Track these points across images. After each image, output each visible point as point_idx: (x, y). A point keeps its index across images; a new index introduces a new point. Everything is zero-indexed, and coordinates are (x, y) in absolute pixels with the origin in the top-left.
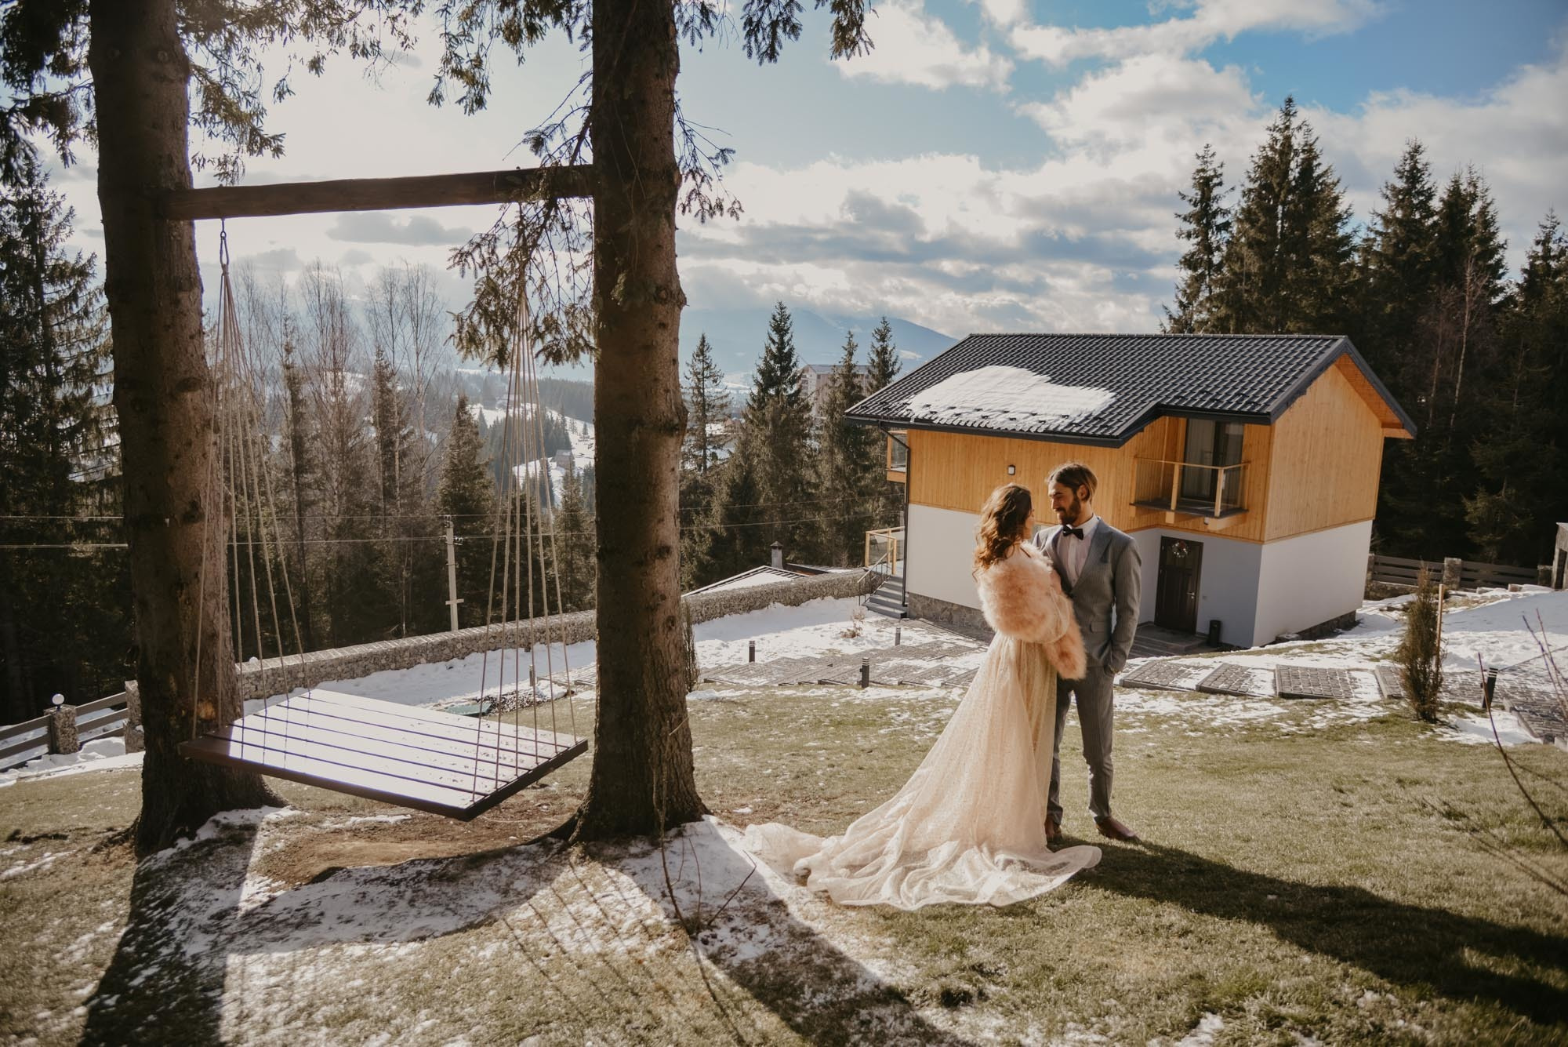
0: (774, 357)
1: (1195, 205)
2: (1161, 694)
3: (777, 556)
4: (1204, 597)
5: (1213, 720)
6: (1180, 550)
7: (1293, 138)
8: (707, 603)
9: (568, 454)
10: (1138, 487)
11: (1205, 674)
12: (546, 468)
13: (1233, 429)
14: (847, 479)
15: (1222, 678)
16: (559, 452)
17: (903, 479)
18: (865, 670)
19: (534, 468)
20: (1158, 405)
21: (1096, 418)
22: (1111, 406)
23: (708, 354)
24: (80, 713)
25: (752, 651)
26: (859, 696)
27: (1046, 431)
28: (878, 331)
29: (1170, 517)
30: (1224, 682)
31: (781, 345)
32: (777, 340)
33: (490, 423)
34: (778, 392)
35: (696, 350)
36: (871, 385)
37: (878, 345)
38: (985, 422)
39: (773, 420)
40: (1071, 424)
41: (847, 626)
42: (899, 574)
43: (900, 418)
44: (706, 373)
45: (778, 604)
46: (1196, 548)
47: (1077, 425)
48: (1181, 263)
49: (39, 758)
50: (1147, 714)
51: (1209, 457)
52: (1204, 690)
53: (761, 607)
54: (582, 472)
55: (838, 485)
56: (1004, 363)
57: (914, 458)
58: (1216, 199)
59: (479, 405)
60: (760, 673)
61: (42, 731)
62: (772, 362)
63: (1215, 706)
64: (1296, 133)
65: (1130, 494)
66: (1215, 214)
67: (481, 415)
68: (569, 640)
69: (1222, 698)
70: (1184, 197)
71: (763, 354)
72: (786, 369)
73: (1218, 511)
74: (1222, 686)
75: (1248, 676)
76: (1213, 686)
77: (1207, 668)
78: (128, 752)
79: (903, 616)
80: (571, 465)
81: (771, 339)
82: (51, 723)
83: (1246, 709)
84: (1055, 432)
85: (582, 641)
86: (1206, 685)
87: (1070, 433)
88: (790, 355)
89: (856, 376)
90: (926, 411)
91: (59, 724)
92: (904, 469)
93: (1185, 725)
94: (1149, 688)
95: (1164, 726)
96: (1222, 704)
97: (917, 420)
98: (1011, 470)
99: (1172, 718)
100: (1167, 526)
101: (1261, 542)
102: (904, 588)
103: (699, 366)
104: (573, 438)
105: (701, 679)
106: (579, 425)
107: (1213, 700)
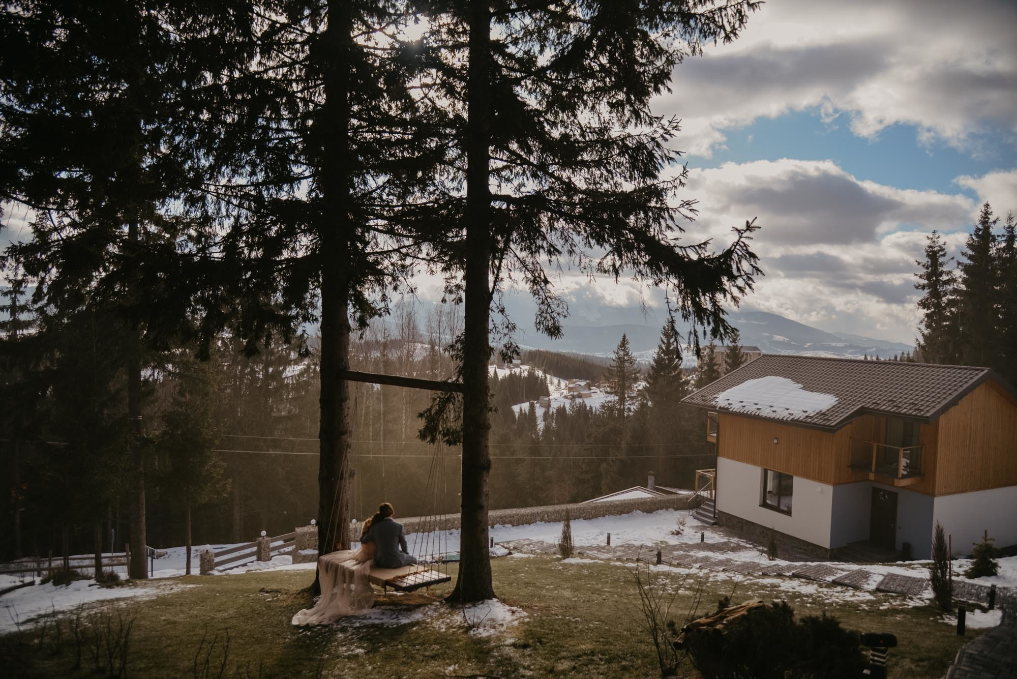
0: (663, 352)
1: (927, 268)
2: (812, 583)
3: (651, 480)
4: (900, 528)
6: (884, 496)
7: (991, 229)
8: (595, 508)
9: (547, 399)
12: (532, 407)
16: (541, 398)
17: (714, 440)
18: (659, 555)
19: (526, 406)
20: (862, 407)
21: (822, 414)
22: (834, 407)
23: (627, 346)
24: (273, 541)
25: (609, 538)
26: (653, 568)
27: (793, 420)
29: (872, 476)
30: (849, 579)
31: (670, 345)
32: (666, 342)
33: (500, 377)
34: (666, 374)
35: (619, 343)
36: (727, 369)
38: (759, 412)
40: (807, 417)
41: (675, 528)
42: (712, 497)
43: (711, 406)
44: (625, 358)
45: (638, 512)
46: (894, 496)
47: (811, 417)
48: (919, 304)
49: (252, 562)
52: (835, 583)
53: (628, 512)
54: (555, 411)
56: (776, 374)
57: (720, 429)
58: (941, 265)
59: (495, 366)
60: (609, 551)
61: (255, 549)
62: (663, 355)
63: (839, 593)
64: (992, 225)
66: (941, 274)
67: (495, 373)
68: (515, 524)
69: (843, 589)
70: (919, 264)
71: (657, 350)
73: (900, 473)
74: (847, 581)
75: (866, 577)
76: (842, 581)
78: (293, 563)
79: (714, 524)
80: (548, 406)
81: (662, 341)
82: (259, 545)
83: (853, 596)
84: (797, 420)
85: (523, 524)
86: (838, 581)
89: (715, 365)
91: (263, 546)
92: (715, 435)
94: (807, 579)
96: (843, 592)
97: (720, 408)
98: (776, 441)
100: (871, 481)
101: (934, 496)
102: (715, 506)
103: (622, 353)
104: (551, 388)
105: (576, 552)
106: (555, 380)
107: (839, 589)
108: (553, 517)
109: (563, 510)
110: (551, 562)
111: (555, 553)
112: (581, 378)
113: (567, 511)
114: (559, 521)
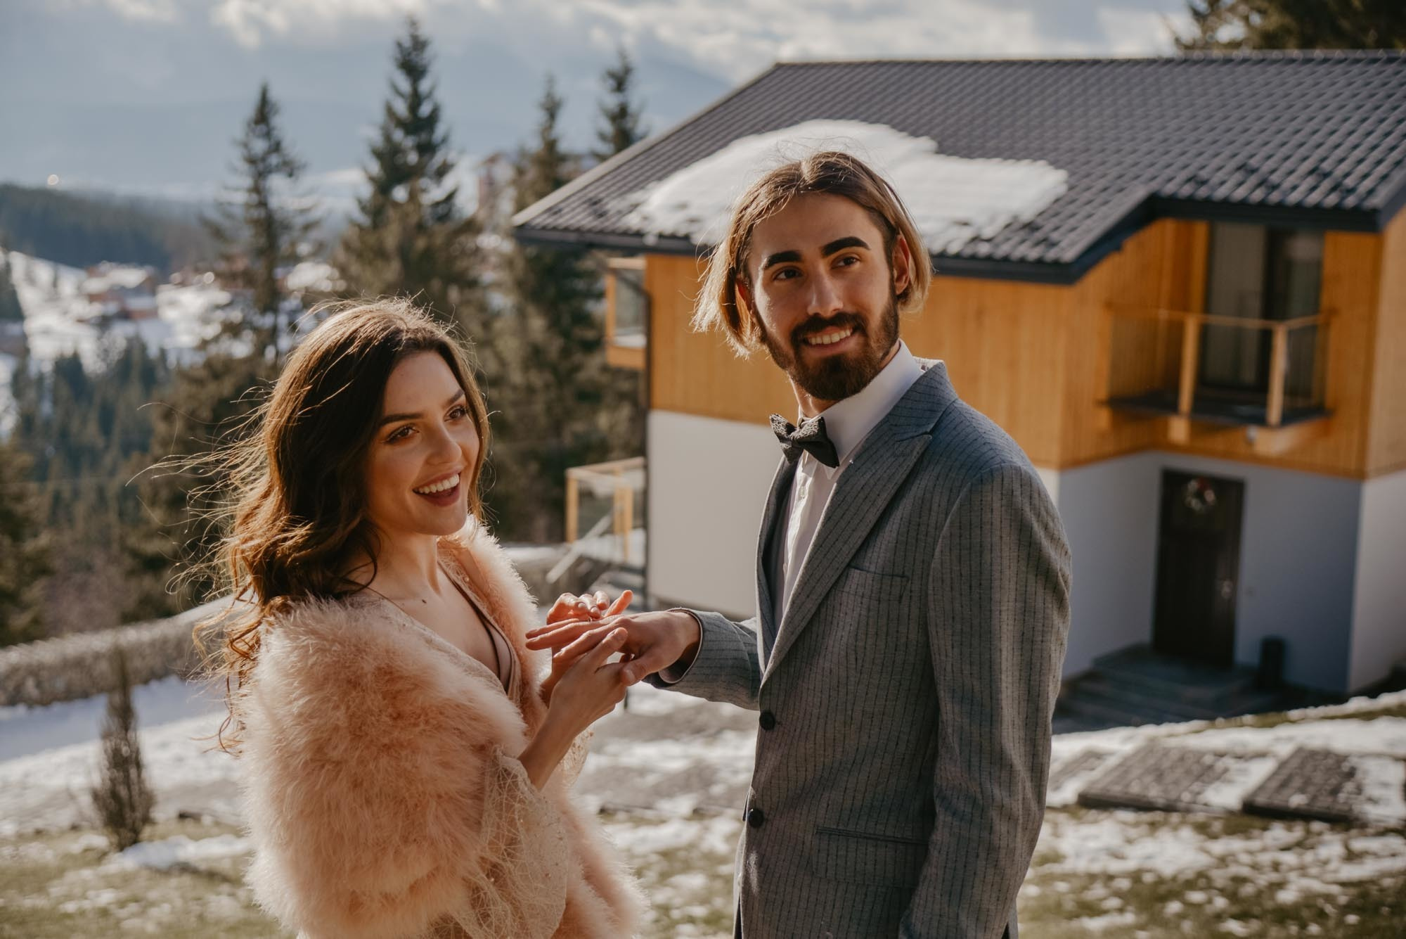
0: (400, 123)
2: (1165, 823)
5: (1280, 885)
6: (1200, 495)
9: (17, 330)
10: (1115, 368)
11: (1259, 772)
13: (1302, 248)
14: (554, 369)
15: (1297, 782)
17: (638, 362)
20: (1149, 197)
21: (1026, 225)
22: (1056, 200)
23: (276, 120)
28: (612, 75)
29: (1179, 429)
30: (1302, 790)
31: (416, 100)
32: (405, 88)
34: (413, 196)
35: (250, 113)
37: (612, 101)
39: (404, 251)
40: (976, 238)
42: (636, 559)
43: (626, 233)
44: (274, 160)
46: (1231, 491)
47: (988, 240)
50: (1136, 876)
51: (1255, 304)
52: (1257, 811)
54: (48, 368)
55: (537, 379)
57: (661, 318)
62: (398, 134)
63: (1286, 849)
65: (1096, 381)
69: (1298, 832)
71: (379, 116)
72: (427, 149)
73: (1275, 410)
74: (1297, 800)
75: (1351, 774)
76: (1278, 801)
77: (1261, 755)
80: (24, 352)
81: (394, 86)
83: (1351, 856)
86: (1261, 800)
87: (973, 257)
88: (432, 120)
90: (681, 216)
92: (641, 341)
93: (1220, 903)
94: (1141, 808)
95: (1174, 907)
96: (1300, 845)
97: (661, 235)
99: (1191, 885)
100: (1174, 448)
101: (1360, 476)
102: (645, 587)
103: (259, 146)
104: (28, 297)
105: (163, 813)
106: (44, 271)
107: (1278, 833)
108: (60, 684)
109: (97, 656)
110: (60, 872)
111: (75, 828)
112: (123, 259)
113: (120, 656)
114: (85, 695)
